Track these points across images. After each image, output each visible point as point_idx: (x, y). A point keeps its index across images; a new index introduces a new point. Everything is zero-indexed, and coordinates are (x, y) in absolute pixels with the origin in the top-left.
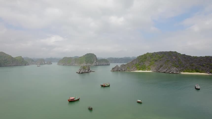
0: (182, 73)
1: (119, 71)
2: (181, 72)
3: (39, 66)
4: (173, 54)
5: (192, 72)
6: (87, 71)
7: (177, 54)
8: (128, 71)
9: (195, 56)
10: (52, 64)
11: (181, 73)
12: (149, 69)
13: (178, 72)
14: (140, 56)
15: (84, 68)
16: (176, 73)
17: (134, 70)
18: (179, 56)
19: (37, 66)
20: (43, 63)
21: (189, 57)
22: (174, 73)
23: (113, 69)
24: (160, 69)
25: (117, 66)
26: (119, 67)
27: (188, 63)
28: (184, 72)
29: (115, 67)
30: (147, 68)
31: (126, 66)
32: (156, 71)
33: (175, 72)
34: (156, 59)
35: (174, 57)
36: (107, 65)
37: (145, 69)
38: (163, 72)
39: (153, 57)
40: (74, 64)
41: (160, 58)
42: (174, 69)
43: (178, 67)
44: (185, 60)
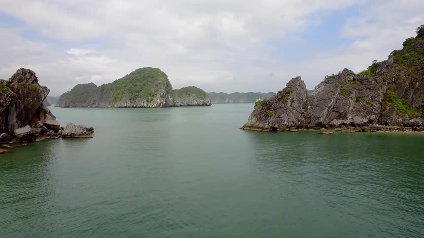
40: (97, 102)
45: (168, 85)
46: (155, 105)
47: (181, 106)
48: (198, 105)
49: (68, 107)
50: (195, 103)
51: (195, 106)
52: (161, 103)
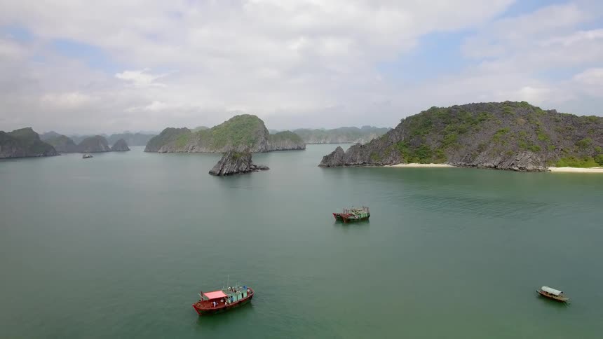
0: (553, 169)
1: (347, 165)
2: (549, 166)
3: (88, 157)
4: (519, 109)
5: (585, 167)
6: (244, 167)
7: (532, 110)
8: (374, 166)
9: (588, 115)
10: (129, 150)
11: (550, 168)
12: (441, 158)
13: (541, 168)
14: (408, 119)
15: (234, 158)
16: (535, 170)
17: (394, 162)
18: (538, 116)
19: (82, 157)
20: (103, 147)
21: (571, 118)
22: (528, 171)
23: (326, 158)
24: (479, 158)
25: (339, 149)
26: (344, 154)
27: (569, 137)
28: (557, 166)
29: (333, 153)
30: (434, 156)
31: (367, 151)
32: (463, 163)
33: (530, 167)
34: (462, 126)
35: (522, 121)
36: (297, 149)
37: (427, 160)
38: (490, 167)
39: (452, 120)
40: (197, 148)
41: (476, 123)
42: (528, 156)
43: (537, 151)
44: (558, 127)
45: (266, 131)
46: (256, 151)
47: (277, 150)
48: (293, 149)
49: (166, 152)
50: (290, 147)
51: (290, 150)
52: (262, 148)
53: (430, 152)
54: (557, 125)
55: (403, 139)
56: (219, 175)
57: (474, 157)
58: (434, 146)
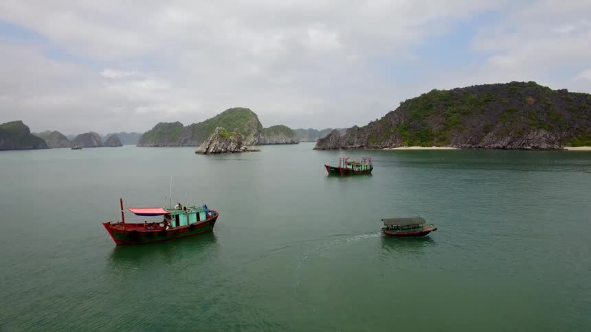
0: (570, 148)
1: (343, 148)
2: (565, 145)
4: (526, 89)
7: (540, 90)
8: (373, 149)
10: (122, 145)
11: (565, 148)
12: (443, 141)
13: (556, 146)
14: (408, 101)
15: (222, 136)
16: (551, 148)
17: (394, 144)
18: (548, 96)
20: (95, 142)
21: (583, 97)
22: (542, 149)
23: (321, 141)
24: (486, 139)
26: (340, 137)
27: (584, 116)
28: (574, 145)
29: (329, 135)
30: (436, 139)
31: (365, 134)
32: (468, 145)
33: (544, 146)
34: (465, 108)
35: (530, 100)
38: (498, 148)
39: (455, 102)
40: (189, 141)
41: (480, 104)
42: (541, 135)
43: (550, 129)
44: (571, 106)
50: (284, 141)
51: (283, 144)
52: (255, 141)
53: (432, 135)
54: (569, 105)
55: (402, 122)
56: (205, 153)
57: (480, 139)
58: (435, 128)
